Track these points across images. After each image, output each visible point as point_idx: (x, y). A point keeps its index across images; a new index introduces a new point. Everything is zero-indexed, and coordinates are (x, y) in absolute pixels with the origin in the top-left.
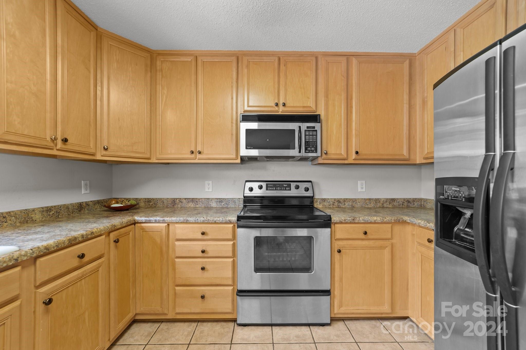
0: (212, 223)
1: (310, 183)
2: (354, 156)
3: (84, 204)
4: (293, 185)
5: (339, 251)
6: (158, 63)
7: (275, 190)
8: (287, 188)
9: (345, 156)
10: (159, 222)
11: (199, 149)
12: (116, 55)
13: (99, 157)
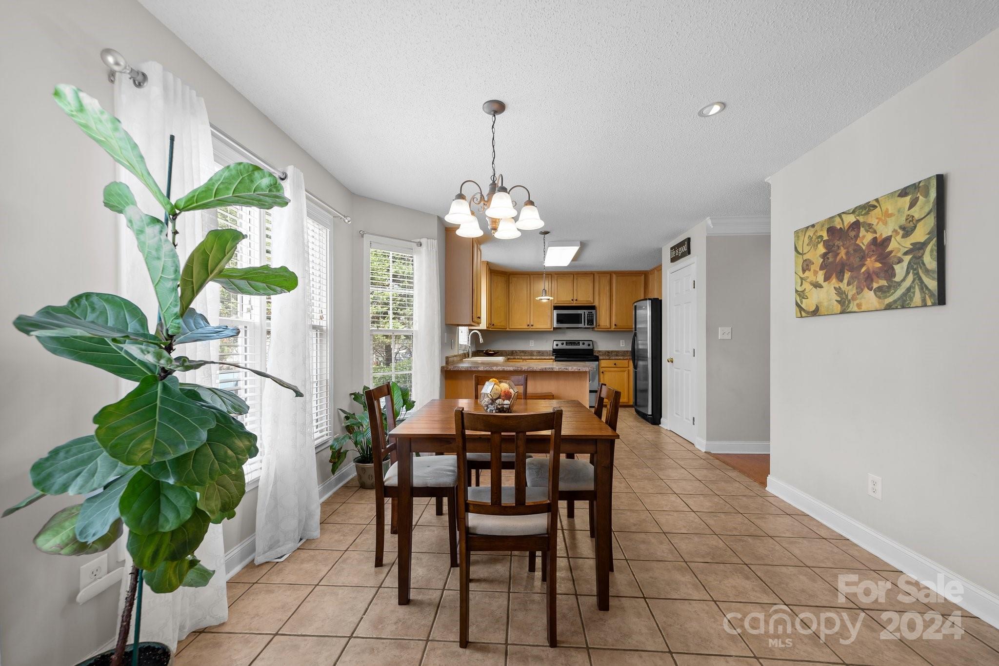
1: (591, 342)
2: (614, 327)
4: (581, 343)
5: (603, 372)
6: (510, 278)
7: (571, 345)
8: (578, 344)
9: (609, 327)
11: (531, 324)
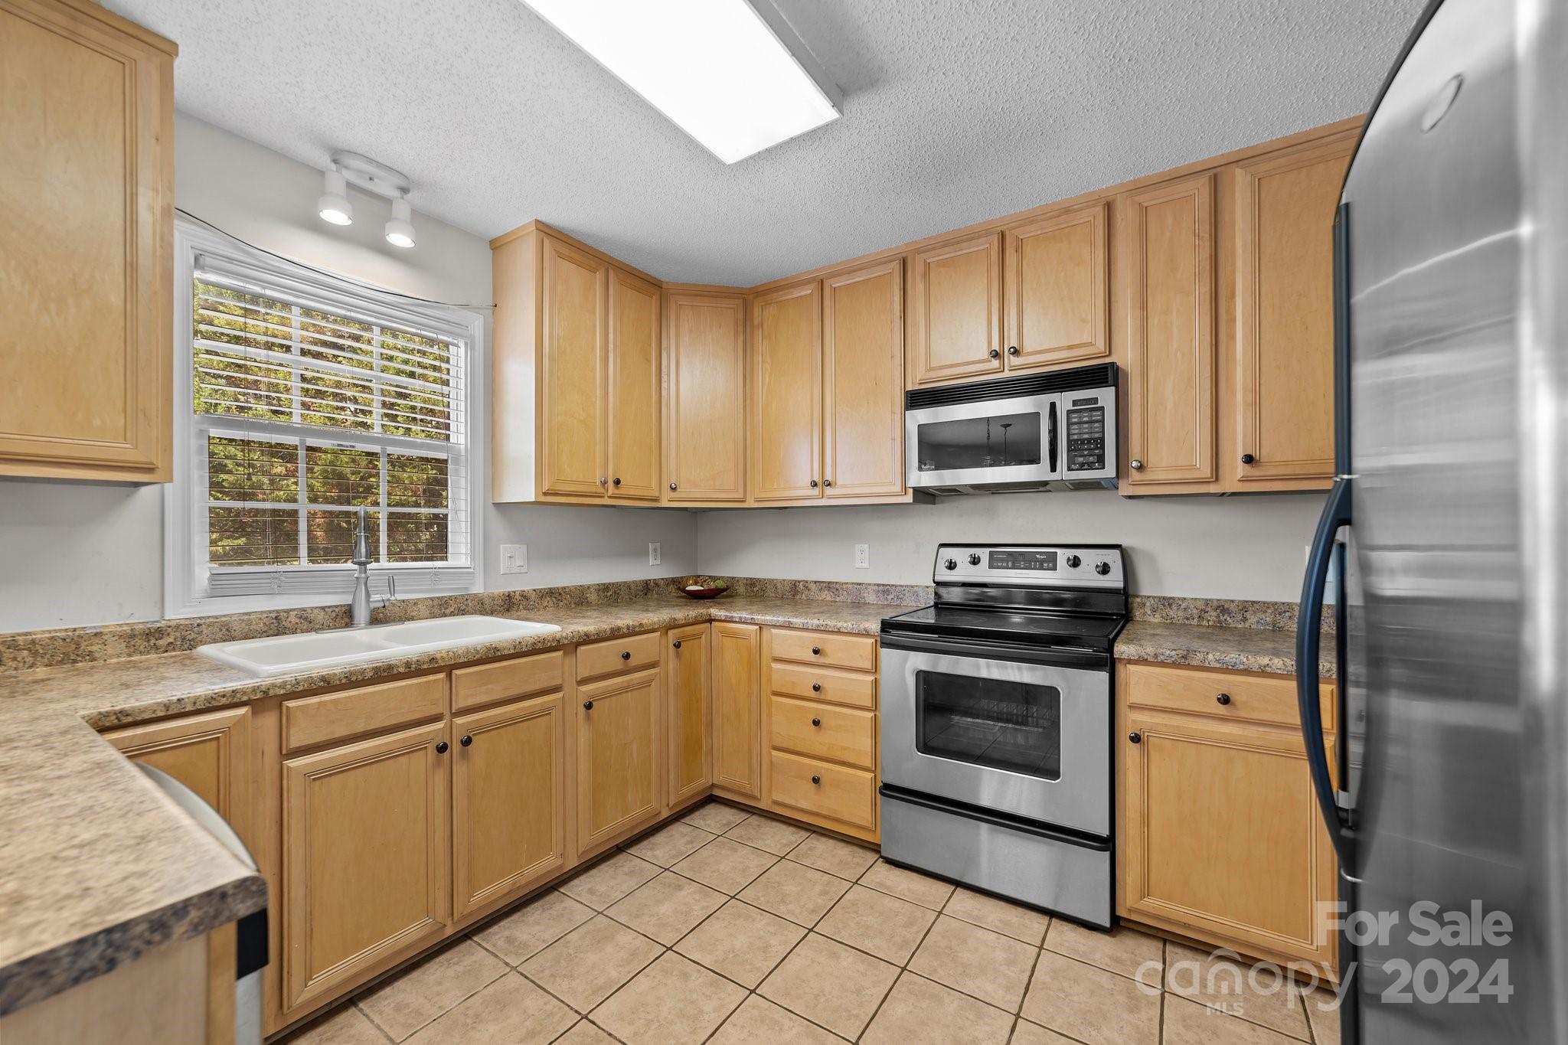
0: (832, 632)
1: (1117, 553)
2: (1241, 469)
3: (652, 584)
4: (1062, 555)
5: (1136, 739)
6: (757, 311)
7: (1013, 568)
8: (1045, 565)
9: (1206, 472)
10: (745, 623)
11: (828, 477)
12: (688, 321)
13: (665, 503)
